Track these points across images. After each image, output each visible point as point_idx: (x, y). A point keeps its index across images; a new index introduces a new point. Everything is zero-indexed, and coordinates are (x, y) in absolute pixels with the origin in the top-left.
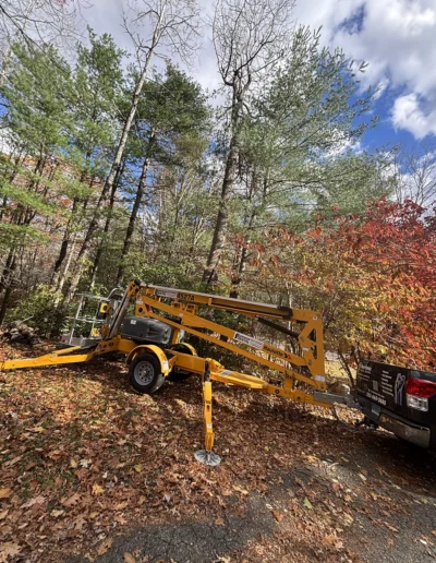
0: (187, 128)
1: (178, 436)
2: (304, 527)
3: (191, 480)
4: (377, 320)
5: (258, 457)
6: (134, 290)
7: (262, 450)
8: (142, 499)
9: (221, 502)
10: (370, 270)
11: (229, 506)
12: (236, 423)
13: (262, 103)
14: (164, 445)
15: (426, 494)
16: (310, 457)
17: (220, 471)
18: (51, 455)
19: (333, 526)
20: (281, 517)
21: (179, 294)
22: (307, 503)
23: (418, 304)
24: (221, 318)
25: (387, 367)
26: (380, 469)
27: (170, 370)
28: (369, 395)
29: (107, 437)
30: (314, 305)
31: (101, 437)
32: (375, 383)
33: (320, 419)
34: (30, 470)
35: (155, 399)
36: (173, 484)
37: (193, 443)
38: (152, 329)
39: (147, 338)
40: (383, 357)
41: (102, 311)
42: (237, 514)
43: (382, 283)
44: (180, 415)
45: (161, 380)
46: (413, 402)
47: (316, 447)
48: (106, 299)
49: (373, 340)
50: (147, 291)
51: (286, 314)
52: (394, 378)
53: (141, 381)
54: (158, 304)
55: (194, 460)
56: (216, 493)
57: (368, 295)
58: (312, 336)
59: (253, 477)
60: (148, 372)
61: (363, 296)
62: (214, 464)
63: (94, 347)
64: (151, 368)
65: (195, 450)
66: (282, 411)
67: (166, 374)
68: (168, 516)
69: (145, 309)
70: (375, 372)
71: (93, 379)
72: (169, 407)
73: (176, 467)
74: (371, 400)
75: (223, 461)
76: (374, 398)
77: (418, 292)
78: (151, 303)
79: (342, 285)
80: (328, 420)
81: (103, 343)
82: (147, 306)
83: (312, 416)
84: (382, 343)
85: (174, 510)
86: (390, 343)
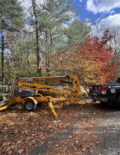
0: (16, 16)
1: (47, 119)
2: (84, 126)
3: (56, 126)
4: (92, 73)
5: (69, 117)
6: (16, 81)
7: (70, 115)
8: (46, 133)
9: (65, 128)
10: (88, 60)
11: (67, 128)
12: (61, 111)
13: (44, 6)
14: (44, 121)
15: (108, 112)
16: (82, 113)
17: (61, 122)
18: (15, 132)
19: (90, 124)
20: (79, 126)
21: (33, 79)
22: (84, 122)
23: (101, 67)
24: (48, 83)
25: (96, 86)
26: (98, 111)
27: (37, 103)
28: (93, 94)
29: (27, 124)
30: (74, 74)
31: (26, 125)
32: (94, 91)
33: (82, 104)
34: (12, 137)
35: (35, 112)
36: (52, 128)
37: (52, 119)
38: (28, 92)
39: (27, 95)
40: (95, 83)
41: (7, 90)
42: (69, 129)
43: (91, 63)
44: (45, 114)
45: (35, 106)
46: (103, 93)
47: (83, 111)
48: (7, 86)
49: (91, 80)
50: (21, 80)
51: (68, 78)
52: (98, 88)
53: (28, 108)
54: (27, 84)
55: (54, 122)
56: (63, 126)
57: (88, 67)
58: (76, 82)
59: (70, 121)
60: (30, 105)
61: (87, 68)
62: (59, 122)
63: (8, 103)
64: (31, 104)
65: (53, 120)
66: (72, 105)
67: (36, 104)
68: (54, 134)
69: (22, 86)
70: (94, 88)
71: (12, 113)
72: (40, 113)
73: (50, 125)
74: (94, 95)
75: (61, 120)
76: (94, 94)
77: (101, 64)
78: (24, 84)
79: (81, 66)
80: (84, 104)
81: (11, 101)
82: (23, 85)
83: (79, 104)
84: (94, 80)
85: (55, 132)
86: (96, 79)
